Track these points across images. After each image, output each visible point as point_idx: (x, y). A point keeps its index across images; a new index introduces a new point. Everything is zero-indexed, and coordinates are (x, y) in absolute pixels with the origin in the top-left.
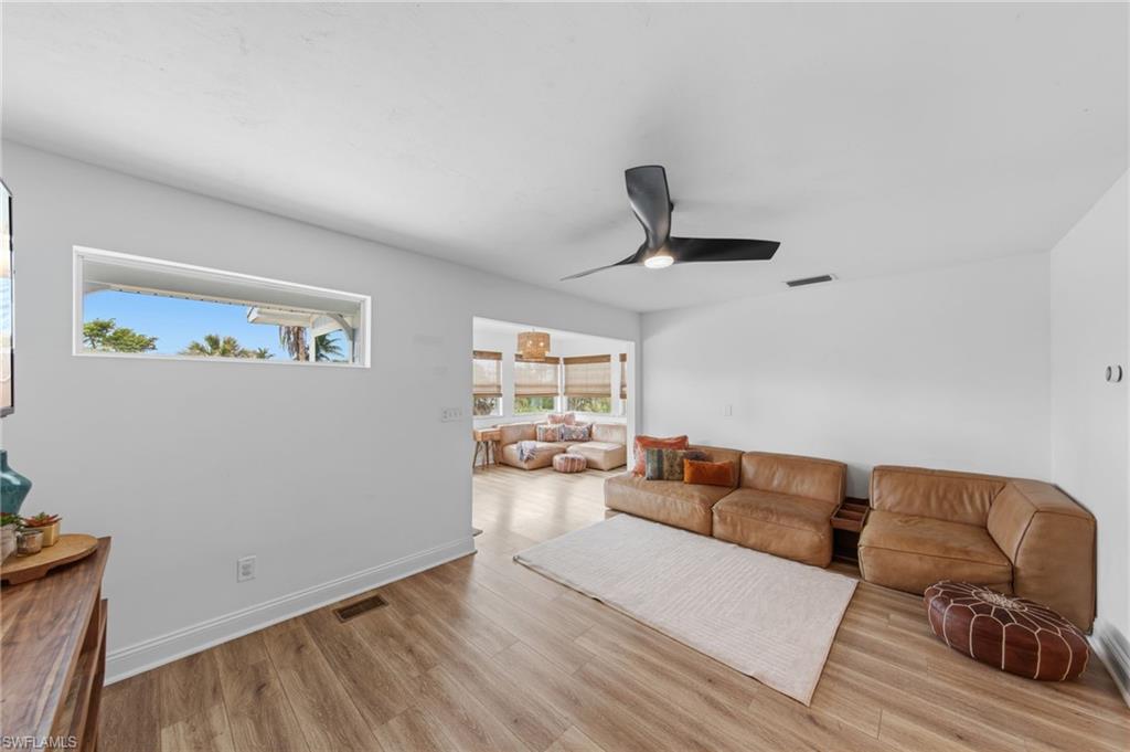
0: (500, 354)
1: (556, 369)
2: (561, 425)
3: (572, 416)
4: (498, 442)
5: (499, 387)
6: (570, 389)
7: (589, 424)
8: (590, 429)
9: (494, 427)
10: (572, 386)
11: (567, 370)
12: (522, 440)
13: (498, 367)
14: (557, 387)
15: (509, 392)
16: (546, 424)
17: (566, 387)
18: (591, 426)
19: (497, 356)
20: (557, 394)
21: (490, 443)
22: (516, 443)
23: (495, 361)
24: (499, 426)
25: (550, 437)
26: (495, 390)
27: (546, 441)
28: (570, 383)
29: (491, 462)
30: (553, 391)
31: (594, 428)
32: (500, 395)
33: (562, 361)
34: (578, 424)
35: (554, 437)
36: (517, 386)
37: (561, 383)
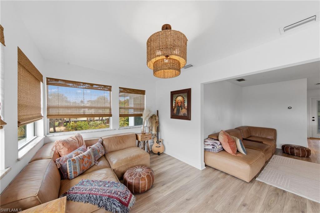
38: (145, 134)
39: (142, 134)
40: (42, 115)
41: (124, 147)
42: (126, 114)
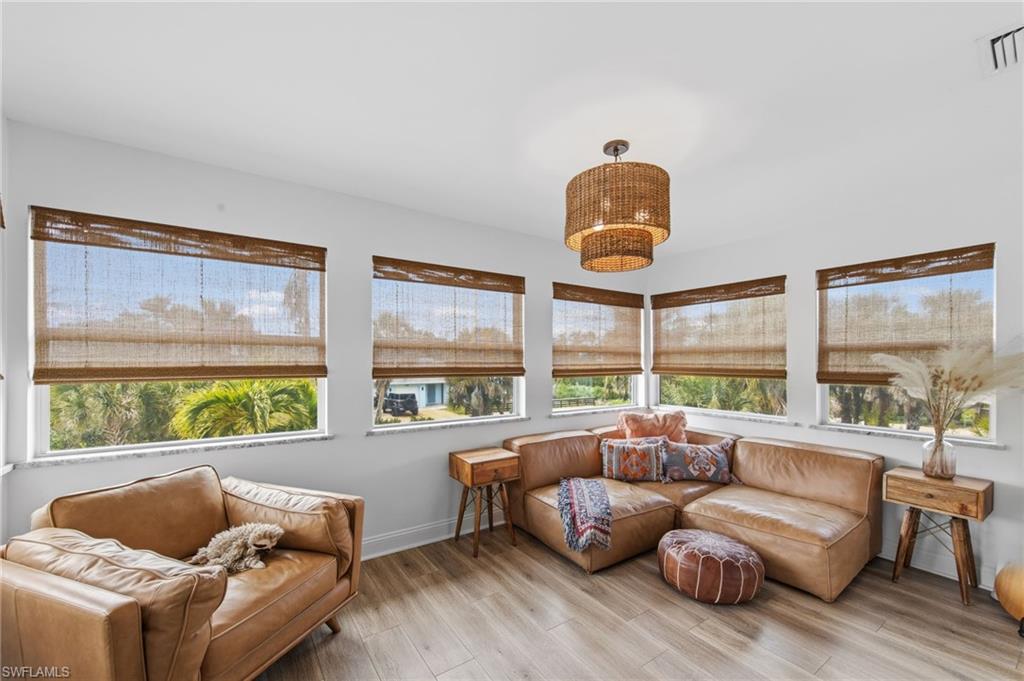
0: (521, 280)
1: (636, 321)
2: (660, 440)
3: (679, 418)
4: (513, 485)
5: (518, 353)
6: (663, 360)
7: (728, 439)
8: (730, 451)
9: (506, 445)
10: (667, 353)
11: (657, 321)
12: (568, 477)
13: (517, 309)
14: (637, 355)
15: (540, 363)
16: (620, 435)
17: (657, 355)
18: (734, 446)
19: (515, 284)
20: (639, 370)
21: (495, 486)
22: (556, 483)
23: (510, 296)
24: (517, 443)
25: (634, 470)
26: (508, 361)
27: (625, 478)
28: (665, 345)
29: (499, 522)
30: (630, 362)
31: (741, 454)
32: (521, 372)
33: (648, 302)
34: (695, 438)
35: (644, 471)
36: (556, 351)
37: (646, 347)
38: (950, 479)
39: (927, 475)
40: (643, 367)
41: (798, 491)
42: (851, 374)
